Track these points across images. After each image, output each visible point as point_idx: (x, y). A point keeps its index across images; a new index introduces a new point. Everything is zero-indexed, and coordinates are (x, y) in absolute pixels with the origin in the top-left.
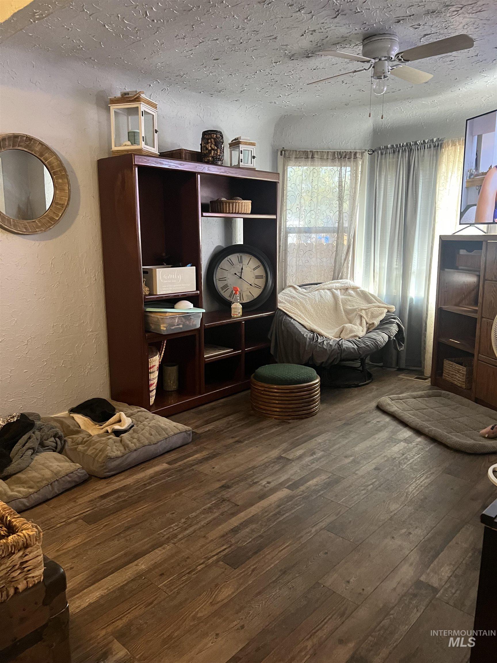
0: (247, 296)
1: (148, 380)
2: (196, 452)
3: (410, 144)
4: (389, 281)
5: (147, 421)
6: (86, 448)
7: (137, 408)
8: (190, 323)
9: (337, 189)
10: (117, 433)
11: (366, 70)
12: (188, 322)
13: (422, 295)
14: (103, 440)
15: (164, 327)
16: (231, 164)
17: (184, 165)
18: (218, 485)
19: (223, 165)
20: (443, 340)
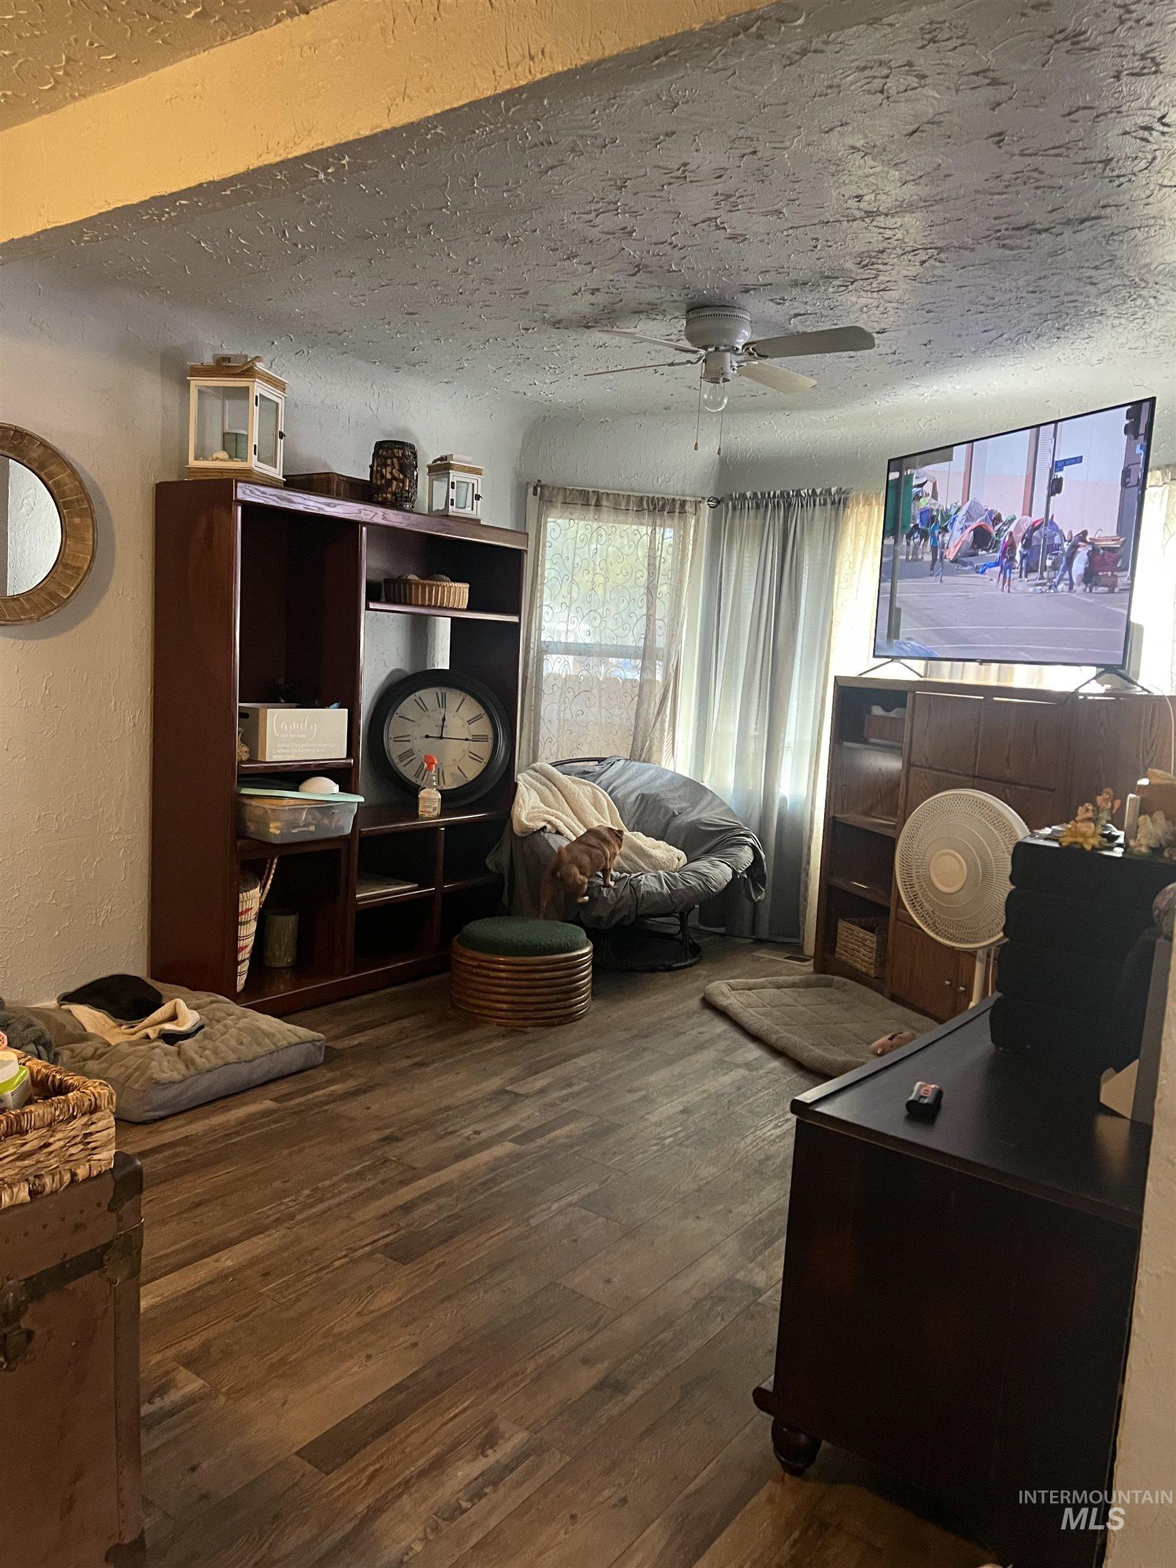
0: (452, 775)
1: (236, 938)
2: (333, 1081)
3: (789, 494)
4: (740, 761)
5: (232, 1020)
6: (103, 1065)
7: (209, 996)
8: (331, 822)
9: (646, 572)
10: (171, 1038)
11: (692, 363)
12: (326, 821)
13: (803, 791)
14: (142, 1050)
15: (277, 828)
16: (430, 507)
17: (335, 506)
18: (375, 1136)
19: (414, 510)
20: (838, 882)
